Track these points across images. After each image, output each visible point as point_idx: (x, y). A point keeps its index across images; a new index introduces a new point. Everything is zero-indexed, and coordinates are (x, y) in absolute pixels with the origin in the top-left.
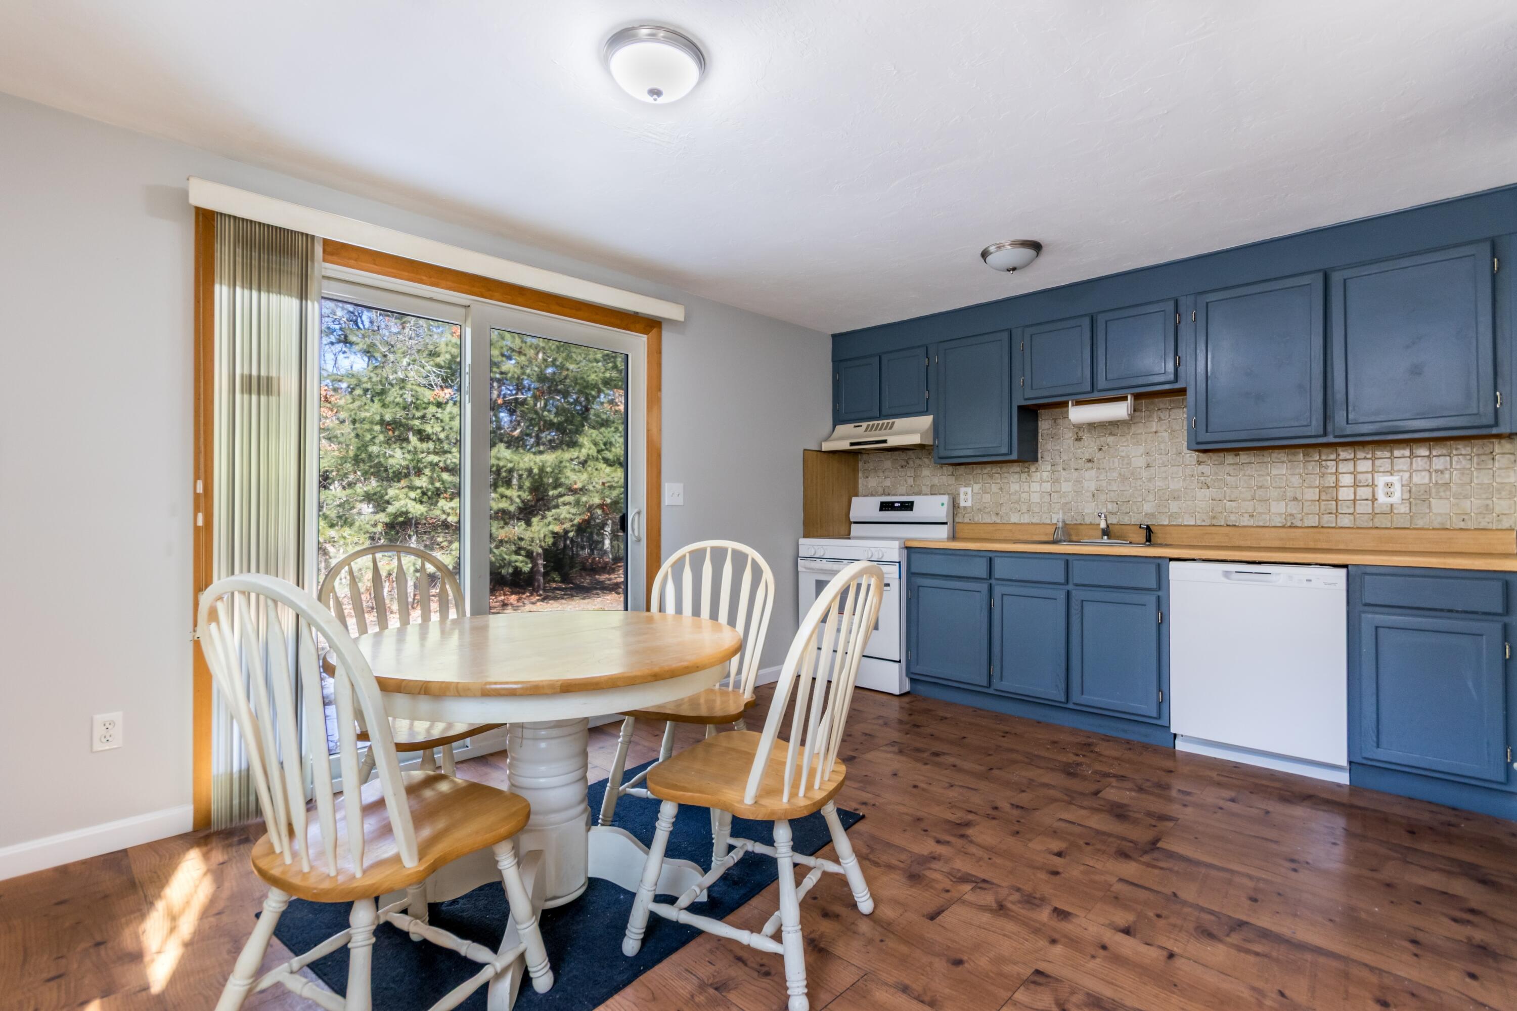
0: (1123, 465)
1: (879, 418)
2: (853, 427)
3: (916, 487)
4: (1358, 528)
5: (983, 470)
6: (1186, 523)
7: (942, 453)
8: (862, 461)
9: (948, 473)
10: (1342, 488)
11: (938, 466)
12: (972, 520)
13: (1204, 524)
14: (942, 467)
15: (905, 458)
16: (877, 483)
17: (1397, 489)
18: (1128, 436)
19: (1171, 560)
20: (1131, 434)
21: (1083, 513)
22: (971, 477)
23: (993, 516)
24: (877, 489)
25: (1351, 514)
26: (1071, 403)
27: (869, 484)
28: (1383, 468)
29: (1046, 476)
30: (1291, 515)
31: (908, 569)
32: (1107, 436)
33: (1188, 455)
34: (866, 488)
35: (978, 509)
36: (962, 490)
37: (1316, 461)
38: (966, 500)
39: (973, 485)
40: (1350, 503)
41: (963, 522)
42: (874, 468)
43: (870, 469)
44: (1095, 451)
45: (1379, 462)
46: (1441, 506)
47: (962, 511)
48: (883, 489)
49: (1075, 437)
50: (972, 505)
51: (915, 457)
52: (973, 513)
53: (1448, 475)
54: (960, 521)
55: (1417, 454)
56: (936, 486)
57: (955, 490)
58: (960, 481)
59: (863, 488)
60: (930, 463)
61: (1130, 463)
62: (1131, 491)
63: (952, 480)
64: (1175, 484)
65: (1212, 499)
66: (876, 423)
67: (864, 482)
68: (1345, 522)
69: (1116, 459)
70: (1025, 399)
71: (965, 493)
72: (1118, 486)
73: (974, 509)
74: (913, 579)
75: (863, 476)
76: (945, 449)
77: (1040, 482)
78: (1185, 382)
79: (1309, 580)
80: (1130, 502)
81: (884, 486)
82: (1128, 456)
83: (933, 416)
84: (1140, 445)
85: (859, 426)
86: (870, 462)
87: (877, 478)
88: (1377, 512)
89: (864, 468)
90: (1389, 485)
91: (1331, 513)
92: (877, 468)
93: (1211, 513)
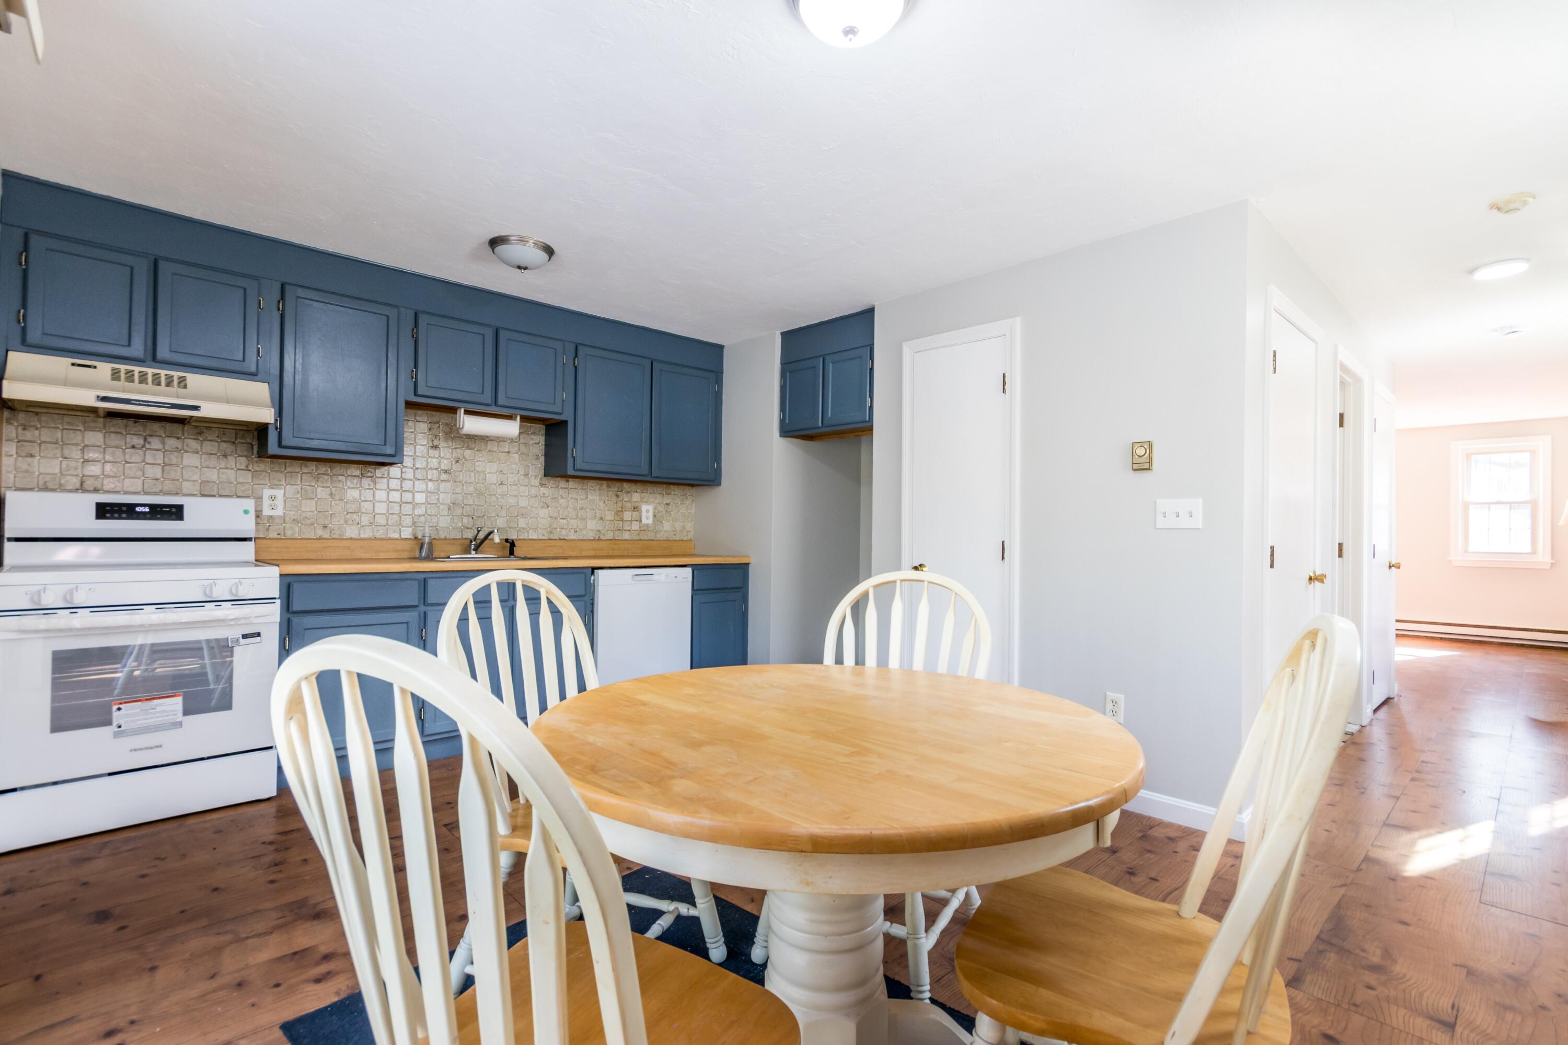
0: (479, 480)
1: (144, 362)
2: (70, 364)
3: (167, 482)
4: (632, 540)
5: (303, 468)
6: (530, 537)
7: (288, 440)
8: (16, 424)
9: (238, 467)
10: (626, 512)
11: (218, 454)
12: (282, 534)
13: (543, 538)
14: (225, 456)
15: (142, 433)
16: (63, 469)
17: (651, 514)
18: (484, 452)
19: (593, 569)
20: (487, 451)
21: (438, 528)
22: (281, 475)
23: (317, 530)
24: (60, 480)
25: (629, 530)
26: (462, 410)
27: (36, 469)
28: (645, 500)
29: (395, 484)
30: (599, 531)
31: (287, 606)
32: (464, 448)
33: (533, 478)
34: (27, 475)
35: (294, 520)
36: (267, 493)
37: (613, 491)
38: (273, 507)
39: (285, 487)
40: (629, 523)
41: (267, 538)
42: (54, 441)
43: (39, 442)
44: (452, 462)
45: (643, 495)
46: (667, 526)
47: (266, 522)
48: (79, 479)
49: (431, 444)
50: (284, 514)
51: (167, 434)
52: (284, 525)
53: (671, 507)
54: (261, 535)
55: (659, 492)
56: (212, 484)
57: (252, 492)
58: (261, 480)
59: (16, 475)
60: (202, 448)
61: (485, 479)
62: (485, 506)
63: (247, 477)
64: (523, 503)
65: (550, 517)
66: (137, 369)
67: (19, 464)
68: (626, 536)
69: (473, 474)
70: (416, 394)
71: (271, 497)
72: (474, 501)
73: (287, 519)
74: (295, 620)
75: (17, 453)
76: (293, 435)
77: (388, 490)
78: (567, 416)
79: (676, 577)
80: (485, 517)
81: (84, 476)
82: (484, 472)
83: (267, 384)
84: (495, 462)
85: (89, 366)
86: (42, 429)
87: (61, 459)
88: (641, 529)
89: (20, 438)
90: (647, 511)
91: (619, 530)
92: (62, 441)
93: (549, 529)
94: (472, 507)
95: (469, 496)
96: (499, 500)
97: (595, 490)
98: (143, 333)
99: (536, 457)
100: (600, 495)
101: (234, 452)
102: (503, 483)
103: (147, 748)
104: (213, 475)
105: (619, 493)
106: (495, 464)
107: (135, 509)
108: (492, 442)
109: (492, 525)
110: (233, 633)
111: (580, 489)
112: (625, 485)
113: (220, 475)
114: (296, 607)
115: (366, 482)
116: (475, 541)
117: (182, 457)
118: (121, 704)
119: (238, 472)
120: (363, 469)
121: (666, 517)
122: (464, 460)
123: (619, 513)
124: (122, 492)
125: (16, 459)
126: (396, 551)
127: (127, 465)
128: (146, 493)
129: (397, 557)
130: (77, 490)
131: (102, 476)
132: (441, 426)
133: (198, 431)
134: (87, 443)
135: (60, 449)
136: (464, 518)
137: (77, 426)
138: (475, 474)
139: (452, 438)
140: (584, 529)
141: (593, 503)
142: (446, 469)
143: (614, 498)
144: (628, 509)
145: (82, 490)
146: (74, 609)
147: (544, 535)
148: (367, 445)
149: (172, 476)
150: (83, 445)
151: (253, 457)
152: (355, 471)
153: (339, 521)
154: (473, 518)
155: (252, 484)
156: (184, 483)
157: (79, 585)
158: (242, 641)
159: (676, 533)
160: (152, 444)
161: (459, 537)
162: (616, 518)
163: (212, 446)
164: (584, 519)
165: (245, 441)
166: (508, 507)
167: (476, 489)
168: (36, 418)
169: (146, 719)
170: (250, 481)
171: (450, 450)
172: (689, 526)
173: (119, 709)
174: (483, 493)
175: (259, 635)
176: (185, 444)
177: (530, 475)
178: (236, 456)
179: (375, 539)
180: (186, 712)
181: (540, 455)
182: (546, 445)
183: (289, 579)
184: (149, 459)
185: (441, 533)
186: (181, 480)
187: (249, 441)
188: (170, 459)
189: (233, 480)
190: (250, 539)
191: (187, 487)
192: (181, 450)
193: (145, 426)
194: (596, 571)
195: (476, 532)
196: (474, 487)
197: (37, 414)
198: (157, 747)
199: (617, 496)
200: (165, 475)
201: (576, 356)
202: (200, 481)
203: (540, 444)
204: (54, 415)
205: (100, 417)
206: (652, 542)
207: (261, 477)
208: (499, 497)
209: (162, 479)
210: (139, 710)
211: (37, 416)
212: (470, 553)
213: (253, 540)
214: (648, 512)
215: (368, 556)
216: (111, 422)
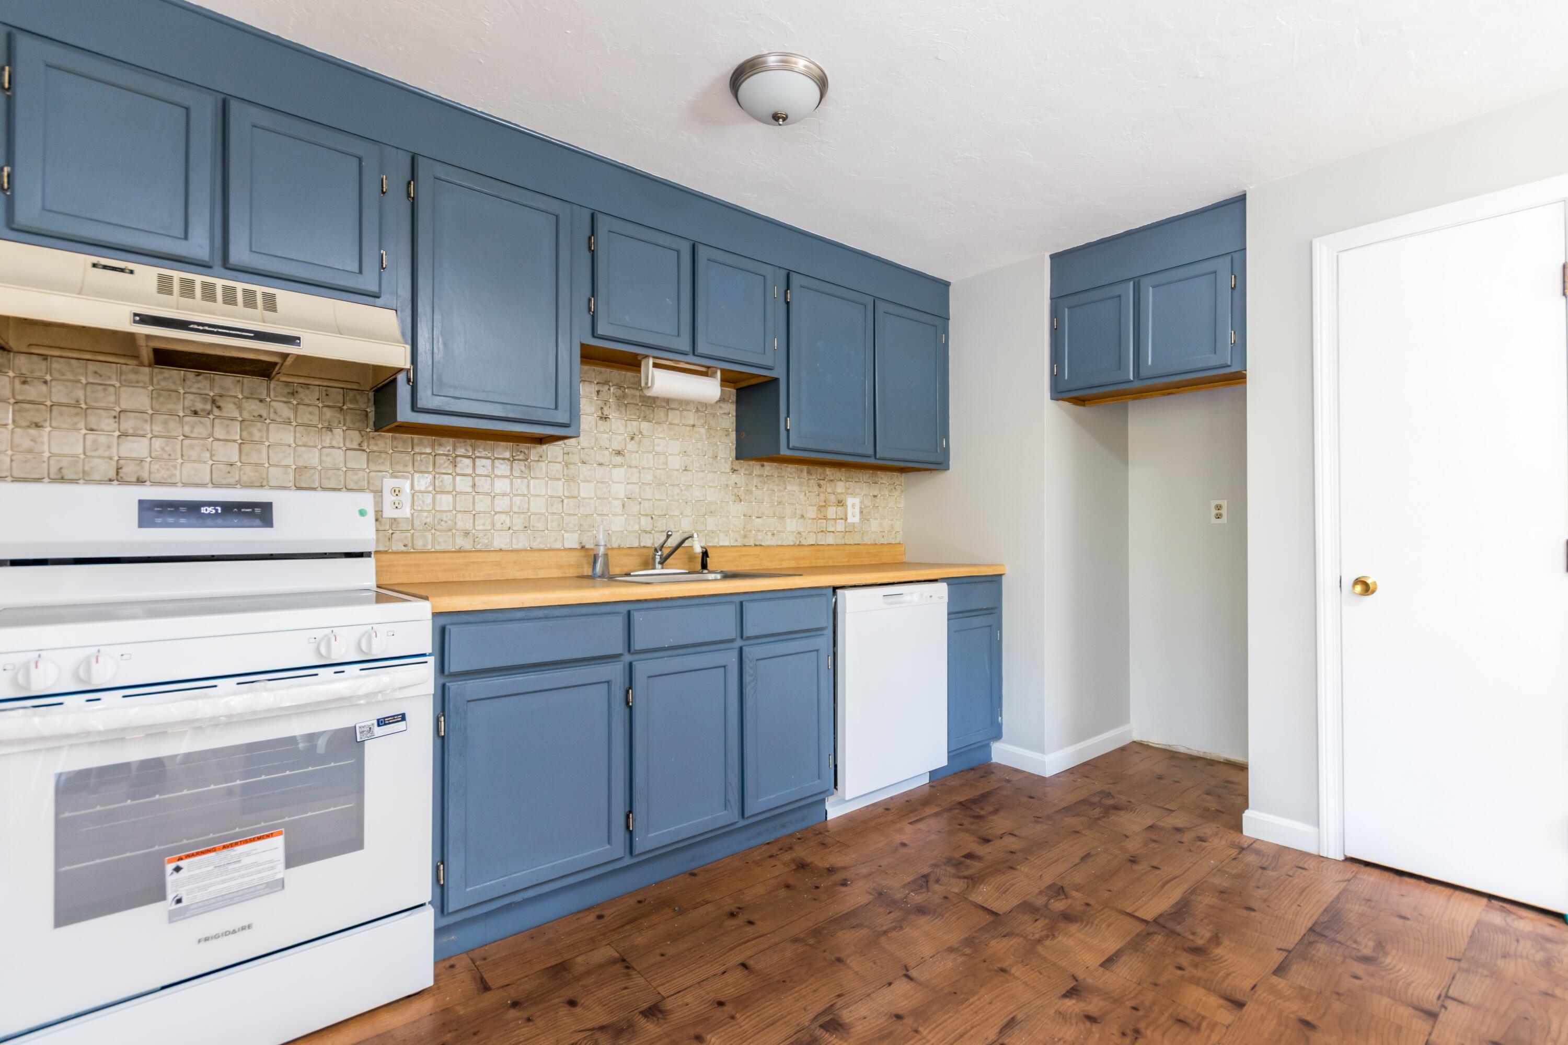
0: (659, 464)
1: (210, 267)
2: (90, 265)
3: (248, 469)
4: (837, 545)
5: (436, 447)
6: (721, 544)
7: (426, 399)
8: (11, 374)
9: (349, 445)
10: (830, 508)
11: (320, 426)
12: (410, 545)
13: (736, 544)
14: (329, 429)
15: (207, 392)
16: (88, 448)
17: (857, 510)
18: (665, 426)
19: (835, 589)
20: (667, 423)
21: (610, 532)
22: (407, 458)
23: (457, 537)
24: (84, 464)
25: (833, 532)
26: (651, 361)
27: (46, 447)
28: (850, 491)
29: (556, 469)
30: (799, 533)
31: (441, 667)
32: (640, 420)
33: (723, 461)
34: (29, 456)
35: (425, 524)
36: (389, 483)
37: (814, 479)
38: (397, 505)
39: (412, 475)
40: (833, 522)
41: (390, 551)
42: (73, 402)
43: (49, 403)
44: (625, 439)
45: (848, 483)
46: (874, 526)
47: (387, 527)
48: (114, 464)
49: (600, 414)
50: (412, 515)
51: (245, 394)
52: (412, 531)
53: (878, 500)
54: (381, 548)
55: (865, 480)
56: (312, 471)
57: (368, 482)
58: (379, 464)
59: (14, 458)
60: (296, 417)
61: (666, 463)
62: (667, 501)
63: (358, 461)
64: (711, 496)
65: (744, 515)
66: (199, 279)
67: (17, 439)
68: (830, 539)
69: (651, 456)
70: (594, 335)
71: (395, 491)
72: (653, 494)
73: (417, 523)
74: (454, 687)
75: (14, 421)
76: (433, 392)
77: (546, 479)
78: (778, 372)
79: (931, 596)
80: (667, 516)
81: (120, 458)
82: (664, 454)
83: (395, 311)
84: (678, 439)
85: (122, 270)
86: (53, 383)
87: (84, 431)
88: (847, 530)
89: (19, 398)
90: (853, 506)
91: (822, 531)
92: (86, 403)
93: (742, 532)
94: (651, 502)
95: (647, 488)
96: (684, 492)
97: (794, 478)
98: (207, 218)
99: (726, 433)
100: (800, 485)
101: (342, 423)
102: (687, 468)
103: (226, 934)
104: (312, 458)
105: (821, 482)
106: (678, 442)
107: (200, 510)
108: (673, 411)
110: (363, 718)
111: (778, 477)
112: (828, 471)
113: (324, 458)
114: (455, 665)
115: (519, 466)
116: (661, 550)
117: (268, 429)
118: (180, 859)
119: (349, 452)
120: (514, 450)
121: (874, 514)
122: (640, 436)
123: (822, 508)
124: (179, 484)
125: (12, 432)
126: (560, 567)
127: (187, 442)
128: (216, 485)
129: (561, 575)
130: (111, 480)
131: (149, 459)
132: (612, 389)
133: (287, 390)
134: (124, 406)
135: (84, 415)
136: (642, 518)
137: (110, 378)
138: (654, 456)
139: (626, 405)
140: (783, 532)
141: (793, 495)
142: (619, 449)
143: (816, 488)
144: (832, 504)
145: (118, 480)
146: (93, 692)
147: (737, 541)
148: (534, 409)
149: (254, 457)
150: (118, 409)
151: (368, 430)
152: (504, 450)
153: (484, 525)
154: (652, 518)
155: (367, 470)
156: (271, 469)
157: (102, 648)
158: (378, 731)
159: (884, 534)
160: (224, 410)
161: (636, 545)
162: (819, 516)
163: (311, 413)
164: (782, 518)
165: (358, 406)
166: (694, 501)
167: (655, 477)
168: (43, 365)
169: (224, 882)
170: (365, 466)
171: (623, 422)
172: (898, 526)
173: (178, 869)
174: (664, 483)
175: (403, 717)
176: (272, 410)
177: (719, 458)
178: (345, 428)
179: (532, 550)
180: (291, 861)
181: (730, 430)
182: (737, 416)
183: (443, 621)
184: (219, 433)
185: (614, 540)
186: (267, 465)
187: (363, 406)
188: (250, 434)
189: (342, 465)
190: (368, 555)
191: (275, 475)
192: (265, 419)
193: (212, 381)
194: (838, 591)
195: (664, 538)
196: (653, 475)
197: (45, 357)
198: (243, 928)
199: (819, 486)
200: (243, 457)
201: (788, 288)
202: (294, 467)
203: (730, 415)
204: (73, 361)
205: (144, 366)
206: (859, 546)
207: (381, 461)
208: (683, 488)
209: (239, 464)
210: (211, 868)
211: (45, 362)
212: (654, 568)
213: (373, 555)
214: (853, 504)
215: (524, 574)
216: (161, 373)
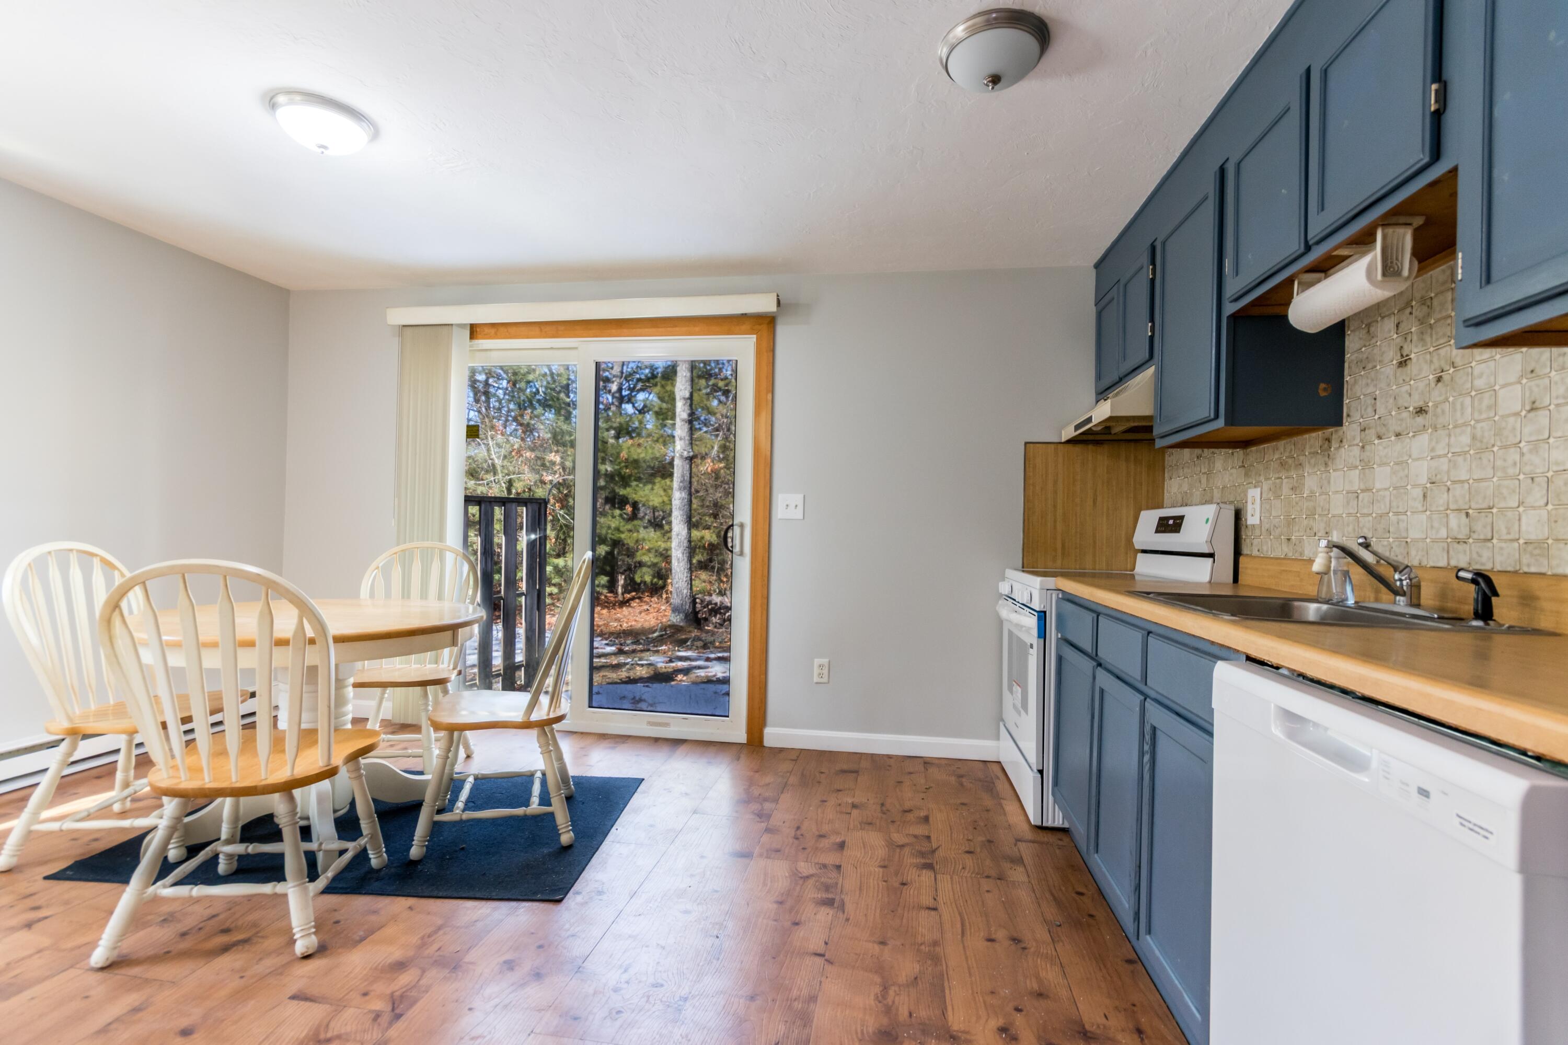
5: (1275, 453)
9: (1238, 464)
12: (1260, 550)
22: (1261, 467)
23: (1283, 545)
35: (1267, 530)
36: (1250, 494)
38: (1253, 512)
39: (1262, 483)
41: (1251, 554)
47: (1251, 533)
49: (1398, 358)
50: (1261, 521)
52: (1261, 537)
56: (1226, 489)
58: (1250, 477)
63: (1242, 475)
70: (1227, 302)
71: (1253, 500)
72: (1470, 470)
73: (1263, 529)
77: (1345, 469)
80: (1494, 510)
94: (1466, 486)
95: (1460, 459)
96: (1526, 458)
102: (1537, 405)
104: (1226, 478)
109: (1509, 533)
119: (1238, 470)
127: (1195, 478)
142: (1422, 403)
149: (1210, 483)
154: (1467, 515)
155: (1244, 483)
156: (1214, 490)
171: (1429, 356)
174: (1490, 446)
175: (1032, 647)
196: (1472, 434)
202: (1221, 487)
207: (1250, 474)
